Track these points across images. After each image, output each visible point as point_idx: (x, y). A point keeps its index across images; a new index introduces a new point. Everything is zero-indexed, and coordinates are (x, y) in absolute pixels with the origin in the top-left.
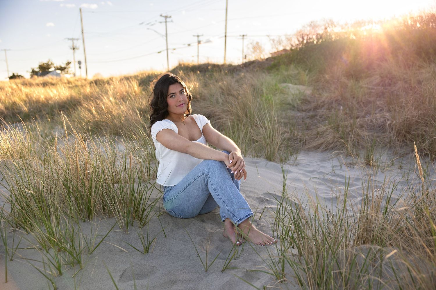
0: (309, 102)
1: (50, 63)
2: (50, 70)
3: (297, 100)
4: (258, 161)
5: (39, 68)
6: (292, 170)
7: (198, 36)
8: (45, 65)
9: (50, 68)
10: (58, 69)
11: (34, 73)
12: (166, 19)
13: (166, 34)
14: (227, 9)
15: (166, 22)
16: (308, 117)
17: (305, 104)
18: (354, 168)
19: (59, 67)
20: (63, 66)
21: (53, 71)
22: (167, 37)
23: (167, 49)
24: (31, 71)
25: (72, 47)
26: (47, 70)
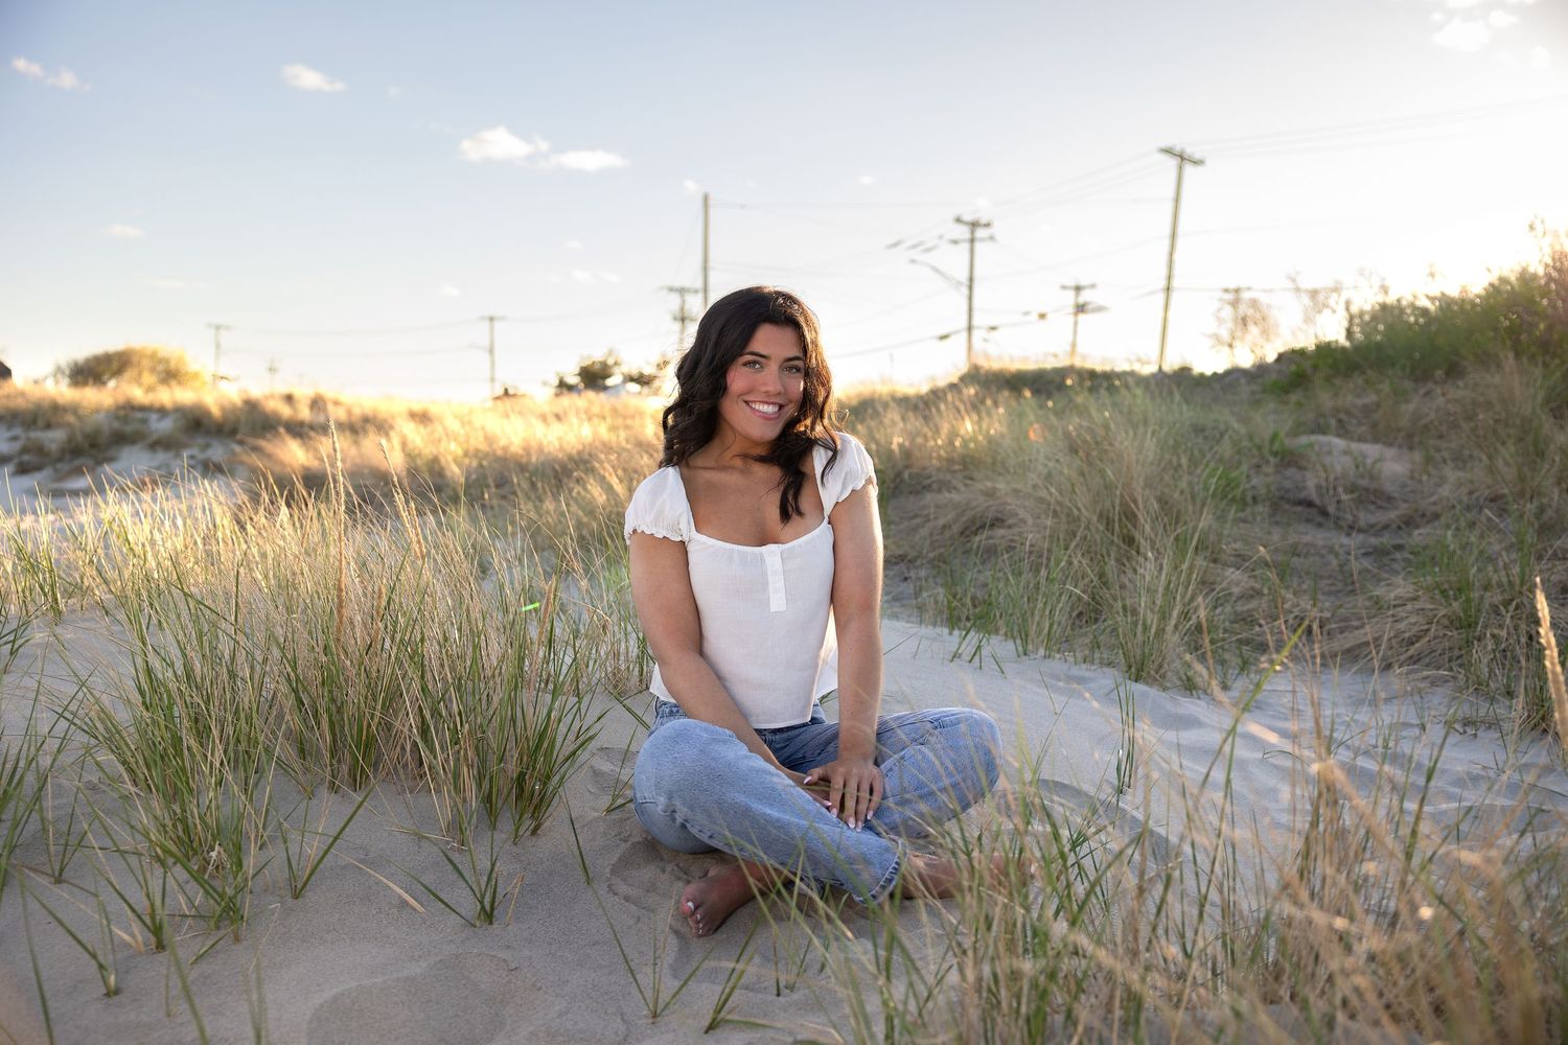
0: (1389, 498)
1: (610, 362)
2: (609, 382)
3: (1340, 489)
4: (1087, 674)
5: (580, 374)
6: (1202, 719)
7: (1078, 289)
8: (597, 367)
9: (609, 376)
10: (632, 379)
11: (564, 387)
12: (972, 232)
13: (971, 279)
14: (1177, 200)
15: (972, 241)
16: (1371, 550)
17: (1372, 507)
18: (1475, 735)
19: (635, 372)
20: (648, 370)
21: (615, 387)
22: (971, 288)
23: (970, 329)
24: (557, 382)
25: (678, 315)
26: (600, 382)
